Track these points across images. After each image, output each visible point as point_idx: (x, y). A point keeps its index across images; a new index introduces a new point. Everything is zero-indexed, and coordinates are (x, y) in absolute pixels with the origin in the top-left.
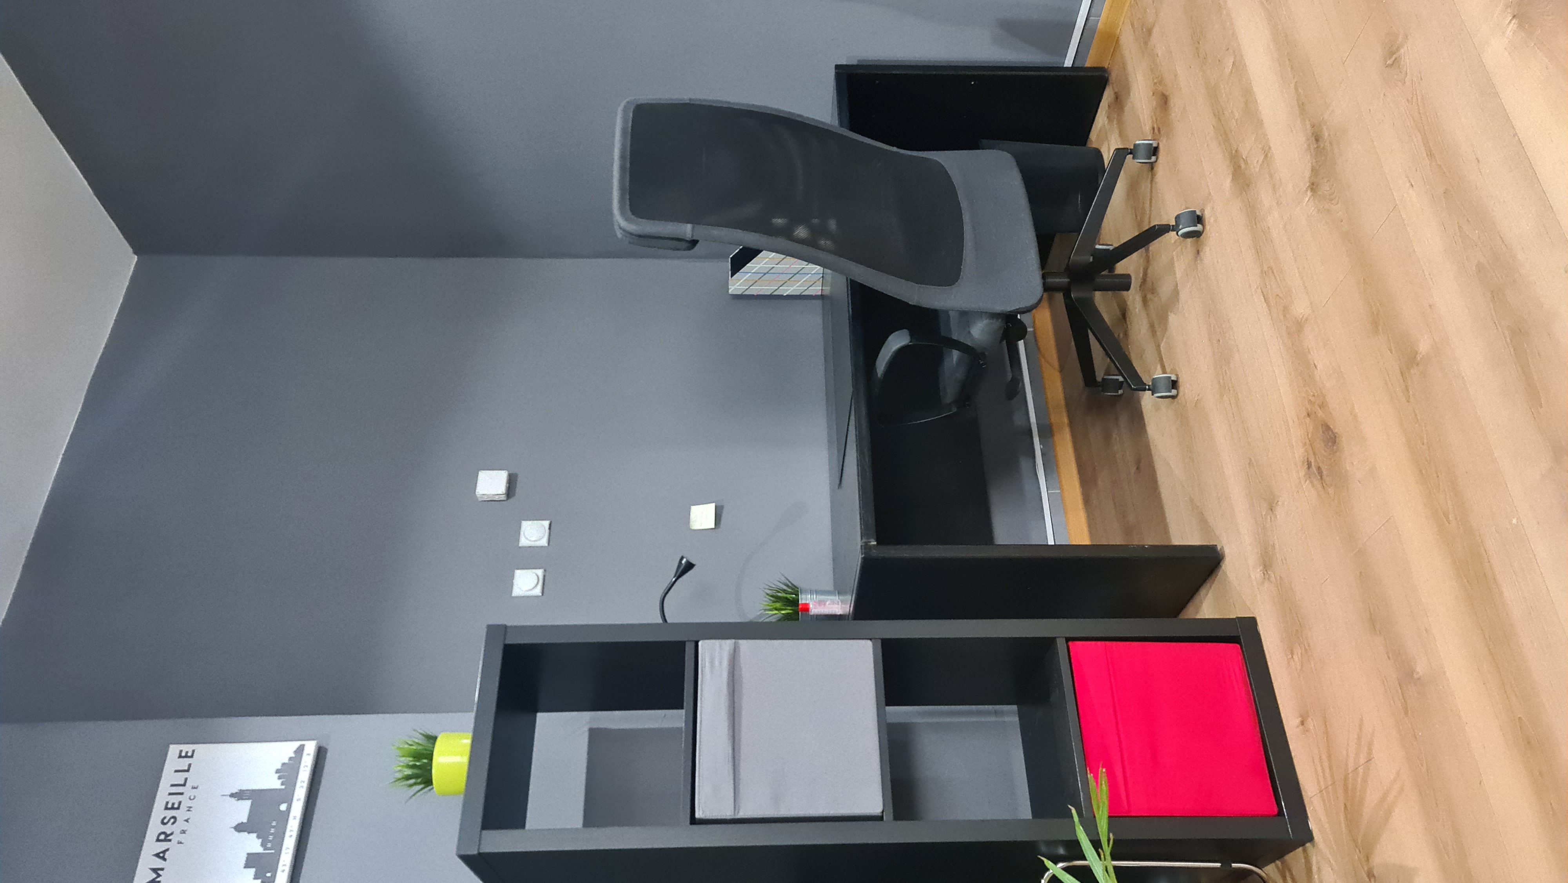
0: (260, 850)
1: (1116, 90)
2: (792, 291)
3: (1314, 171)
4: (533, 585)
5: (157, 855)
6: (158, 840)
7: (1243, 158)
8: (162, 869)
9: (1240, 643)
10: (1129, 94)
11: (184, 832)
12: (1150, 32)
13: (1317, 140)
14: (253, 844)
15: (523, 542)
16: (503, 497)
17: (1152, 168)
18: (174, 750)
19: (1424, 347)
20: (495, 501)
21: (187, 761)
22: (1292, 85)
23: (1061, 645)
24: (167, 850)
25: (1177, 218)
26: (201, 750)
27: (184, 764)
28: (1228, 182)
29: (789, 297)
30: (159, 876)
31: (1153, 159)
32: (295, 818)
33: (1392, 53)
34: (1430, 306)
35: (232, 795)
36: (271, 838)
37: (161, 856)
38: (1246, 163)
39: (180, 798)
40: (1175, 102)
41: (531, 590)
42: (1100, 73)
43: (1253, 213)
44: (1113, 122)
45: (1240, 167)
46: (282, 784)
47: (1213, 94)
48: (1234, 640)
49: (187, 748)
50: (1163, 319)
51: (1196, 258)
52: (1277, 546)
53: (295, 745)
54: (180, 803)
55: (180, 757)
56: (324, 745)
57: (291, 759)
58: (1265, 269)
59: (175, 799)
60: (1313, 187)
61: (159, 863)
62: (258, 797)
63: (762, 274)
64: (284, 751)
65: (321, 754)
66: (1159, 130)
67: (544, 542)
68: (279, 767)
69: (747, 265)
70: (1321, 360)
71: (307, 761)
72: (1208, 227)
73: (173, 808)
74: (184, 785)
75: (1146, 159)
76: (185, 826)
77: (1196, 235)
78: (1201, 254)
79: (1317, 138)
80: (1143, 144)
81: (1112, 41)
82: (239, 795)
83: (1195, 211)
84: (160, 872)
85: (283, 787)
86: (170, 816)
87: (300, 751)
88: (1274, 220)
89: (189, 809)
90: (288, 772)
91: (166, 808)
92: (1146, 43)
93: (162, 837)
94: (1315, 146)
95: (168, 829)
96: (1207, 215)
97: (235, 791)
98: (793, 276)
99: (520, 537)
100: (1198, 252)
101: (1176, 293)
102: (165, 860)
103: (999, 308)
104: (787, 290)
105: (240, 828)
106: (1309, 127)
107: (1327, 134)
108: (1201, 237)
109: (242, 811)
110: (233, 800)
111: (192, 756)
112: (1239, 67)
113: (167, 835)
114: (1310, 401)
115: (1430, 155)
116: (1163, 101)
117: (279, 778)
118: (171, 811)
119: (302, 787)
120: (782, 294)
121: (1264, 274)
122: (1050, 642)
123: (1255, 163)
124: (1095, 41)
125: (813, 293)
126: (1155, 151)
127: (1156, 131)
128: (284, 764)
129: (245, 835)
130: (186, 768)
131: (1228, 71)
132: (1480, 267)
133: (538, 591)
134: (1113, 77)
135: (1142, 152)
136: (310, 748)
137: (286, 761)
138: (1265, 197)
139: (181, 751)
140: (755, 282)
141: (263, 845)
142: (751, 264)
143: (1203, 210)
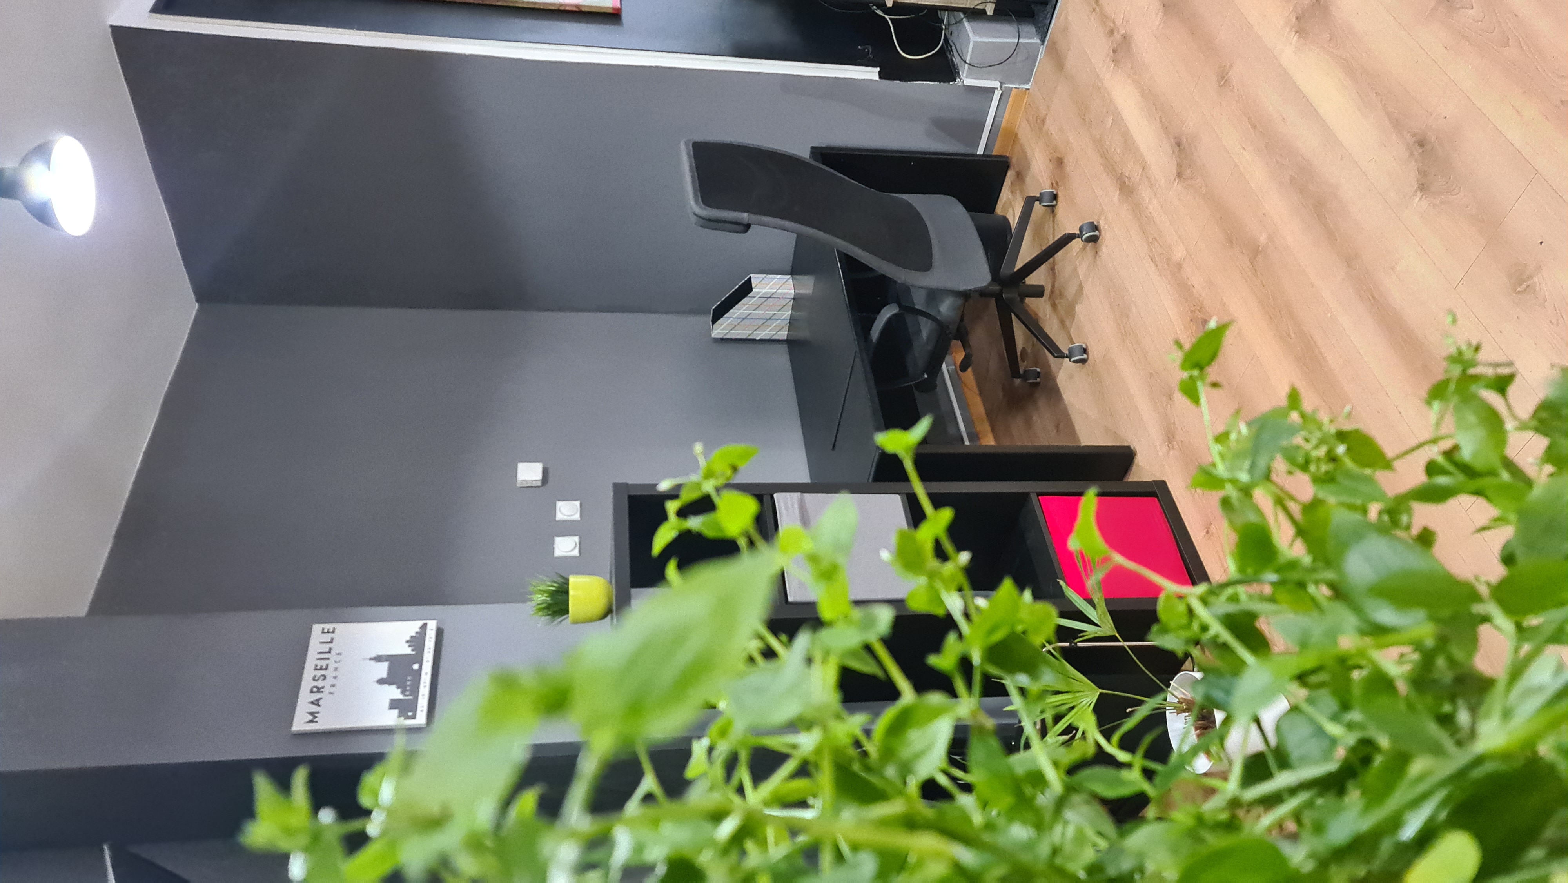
0: (401, 697)
1: (1017, 170)
2: (764, 336)
3: (1179, 166)
4: (573, 547)
5: (312, 703)
6: (312, 692)
7: (1126, 176)
8: (318, 713)
9: (1157, 497)
10: (1029, 168)
11: (333, 686)
12: (1043, 121)
13: (1179, 146)
14: (394, 692)
15: (559, 517)
16: (539, 484)
17: (1053, 211)
18: (317, 628)
19: (1263, 240)
20: (533, 487)
21: (331, 635)
22: (1158, 118)
23: (1034, 497)
24: (321, 698)
25: (1081, 229)
26: (340, 627)
27: (327, 637)
28: (1116, 196)
29: (762, 341)
30: (316, 717)
31: (1055, 203)
32: (426, 674)
33: (1223, 78)
34: (1264, 214)
35: (371, 659)
36: (408, 688)
37: (316, 703)
38: (1129, 178)
39: (327, 662)
40: (1069, 162)
41: (571, 551)
42: (1005, 159)
43: (1137, 210)
44: (1016, 193)
45: (1124, 182)
46: (413, 650)
47: (1099, 144)
48: (1152, 494)
49: (330, 626)
50: (1071, 311)
51: (1096, 256)
52: (1177, 422)
53: (420, 623)
54: (327, 665)
55: (323, 632)
56: (441, 626)
57: (417, 633)
58: (1151, 240)
59: (324, 663)
60: (1179, 175)
61: (314, 708)
62: (393, 660)
63: (741, 320)
64: (412, 628)
65: (440, 633)
66: (1057, 183)
67: (577, 517)
68: (408, 638)
69: (731, 311)
70: (1197, 281)
71: (431, 635)
72: (1103, 233)
73: (321, 669)
74: (329, 652)
75: (1048, 202)
76: (334, 682)
77: (1094, 240)
78: (1100, 253)
79: (1179, 145)
80: (1047, 192)
81: (1013, 137)
82: (378, 659)
83: (1093, 223)
84: (316, 715)
85: (414, 653)
86: (320, 675)
87: (424, 627)
88: (1153, 206)
89: (336, 669)
90: (417, 642)
91: (316, 669)
92: (1041, 129)
93: (315, 690)
94: (1178, 149)
95: (320, 684)
96: (1102, 224)
97: (373, 655)
98: (766, 321)
99: (557, 512)
100: (1097, 252)
101: (1081, 287)
102: (319, 706)
103: (962, 288)
104: (760, 334)
105: (381, 682)
106: (1172, 140)
107: (1185, 140)
108: (1099, 241)
109: (382, 670)
110: (373, 662)
111: (333, 632)
112: (1118, 120)
113: (318, 689)
114: (1192, 311)
115: (1254, 127)
116: (1059, 162)
117: (410, 646)
118: (320, 671)
119: (429, 652)
120: (754, 338)
121: (1149, 244)
122: (1025, 496)
123: (1136, 175)
124: (999, 138)
125: (780, 338)
126: (1055, 197)
127: (1055, 184)
128: (412, 637)
129: (386, 686)
130: (329, 641)
131: (1108, 126)
132: (1292, 179)
133: (576, 553)
134: (1014, 161)
135: (1046, 198)
136: (432, 625)
137: (414, 634)
138: (1145, 193)
139: (323, 629)
140: (734, 327)
141: (403, 693)
142: (734, 310)
143: (1098, 222)
